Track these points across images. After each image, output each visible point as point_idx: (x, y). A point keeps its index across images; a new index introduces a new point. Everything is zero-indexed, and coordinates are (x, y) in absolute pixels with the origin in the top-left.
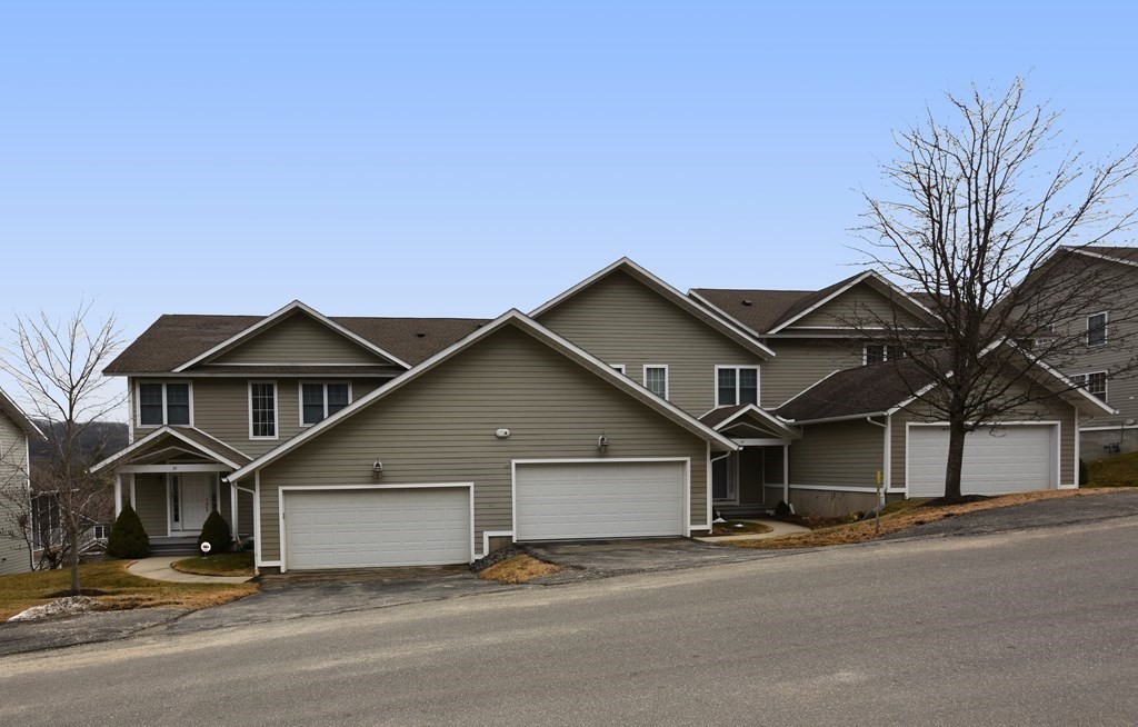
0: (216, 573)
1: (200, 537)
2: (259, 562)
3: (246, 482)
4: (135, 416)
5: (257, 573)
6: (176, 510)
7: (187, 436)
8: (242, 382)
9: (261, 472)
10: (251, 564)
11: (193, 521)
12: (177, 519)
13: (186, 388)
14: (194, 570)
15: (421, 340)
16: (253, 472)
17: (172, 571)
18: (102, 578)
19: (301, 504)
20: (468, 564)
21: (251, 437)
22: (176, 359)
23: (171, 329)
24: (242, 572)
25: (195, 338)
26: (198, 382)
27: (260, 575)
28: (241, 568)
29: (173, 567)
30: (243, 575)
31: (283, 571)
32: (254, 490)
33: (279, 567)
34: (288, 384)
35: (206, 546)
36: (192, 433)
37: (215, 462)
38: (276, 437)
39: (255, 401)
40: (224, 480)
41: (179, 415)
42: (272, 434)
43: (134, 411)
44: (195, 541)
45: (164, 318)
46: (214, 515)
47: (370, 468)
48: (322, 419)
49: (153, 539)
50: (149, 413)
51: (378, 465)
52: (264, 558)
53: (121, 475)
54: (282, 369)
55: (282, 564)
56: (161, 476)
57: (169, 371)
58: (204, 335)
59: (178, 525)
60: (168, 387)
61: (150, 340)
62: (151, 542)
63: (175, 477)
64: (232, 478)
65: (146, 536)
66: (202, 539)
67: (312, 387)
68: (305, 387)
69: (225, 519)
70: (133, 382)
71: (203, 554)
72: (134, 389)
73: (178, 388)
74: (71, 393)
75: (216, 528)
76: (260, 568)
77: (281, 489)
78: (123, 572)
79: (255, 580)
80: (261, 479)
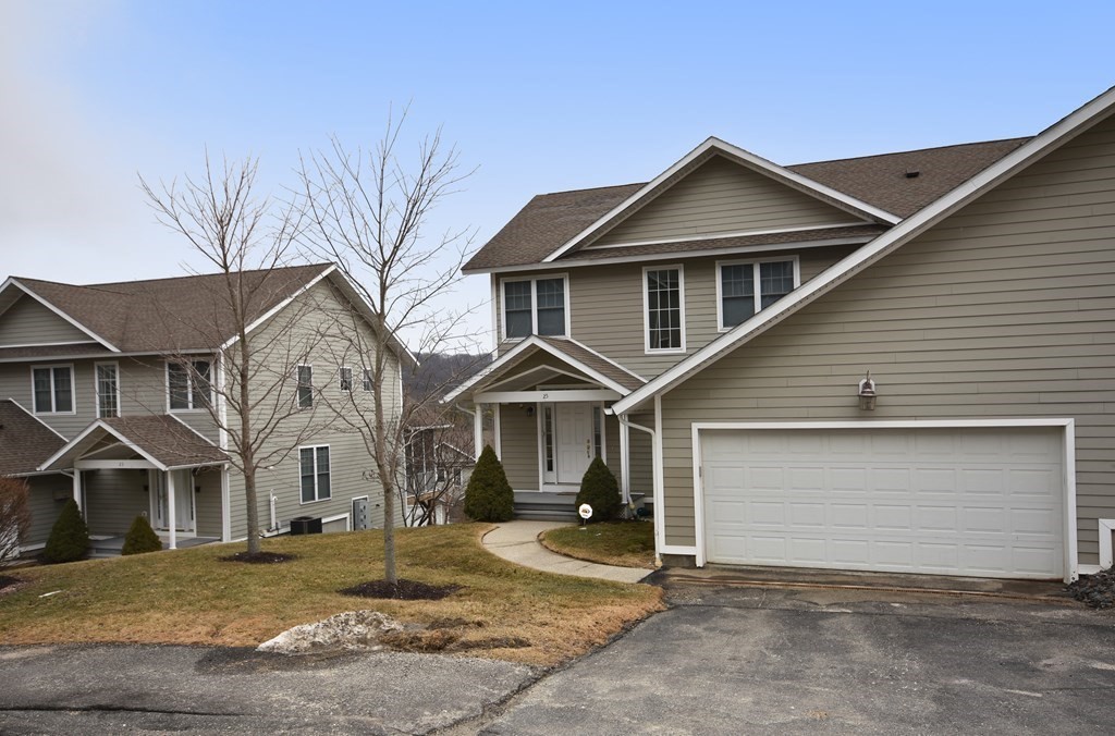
0: (598, 558)
1: (578, 495)
2: (662, 547)
3: (642, 414)
4: (499, 327)
5: (659, 563)
6: (550, 455)
7: (561, 350)
8: (634, 269)
9: (664, 399)
10: (649, 545)
11: (570, 472)
12: (550, 468)
13: (560, 282)
14: (566, 550)
15: (914, 182)
16: (651, 400)
17: (535, 547)
18: (447, 552)
19: (727, 450)
20: (1060, 581)
21: (648, 350)
22: (548, 246)
23: (545, 210)
24: (636, 560)
25: (574, 218)
26: (576, 274)
27: (664, 568)
28: (634, 552)
29: (540, 541)
30: (637, 566)
31: (699, 563)
32: (653, 428)
33: (692, 558)
34: (699, 266)
35: (586, 511)
36: (568, 347)
37: (599, 387)
38: (683, 349)
39: (652, 296)
40: (608, 412)
41: (552, 322)
42: (677, 344)
43: (499, 320)
44: (572, 500)
45: (538, 199)
46: (597, 463)
47: (852, 391)
48: (751, 314)
49: (521, 494)
50: (515, 321)
51: (867, 385)
52: (669, 540)
53: (481, 404)
54: (690, 245)
55: (697, 551)
56: (530, 408)
57: (539, 262)
58: (584, 214)
59: (552, 477)
60: (540, 284)
61: (518, 226)
62: (517, 499)
63: (549, 409)
64: (619, 409)
65: (510, 490)
66: (581, 498)
67: (736, 269)
68: (725, 270)
69: (611, 469)
70: (497, 279)
71: (582, 521)
72: (498, 291)
73: (550, 284)
74: (382, 272)
75: (600, 484)
76: (665, 557)
77: (696, 426)
78: (474, 545)
79: (656, 578)
80: (663, 410)
